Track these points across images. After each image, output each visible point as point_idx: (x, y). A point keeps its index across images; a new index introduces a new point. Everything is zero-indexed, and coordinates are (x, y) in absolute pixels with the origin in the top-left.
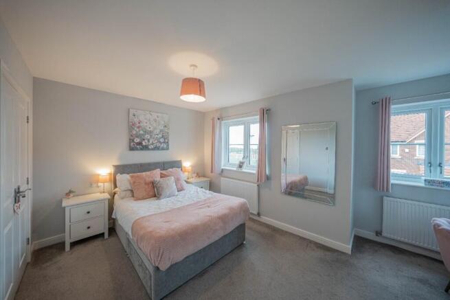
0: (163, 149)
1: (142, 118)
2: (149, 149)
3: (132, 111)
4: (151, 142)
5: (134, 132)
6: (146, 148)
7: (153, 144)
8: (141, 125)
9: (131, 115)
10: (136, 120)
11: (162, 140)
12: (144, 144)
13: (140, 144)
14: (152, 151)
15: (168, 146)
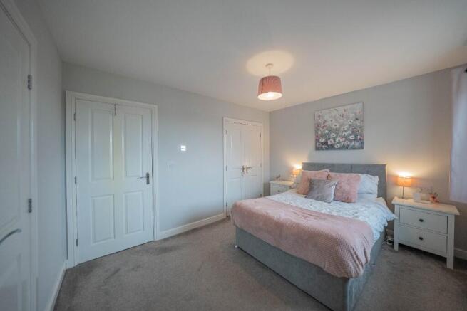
0: (354, 148)
1: (326, 117)
2: (335, 149)
3: (317, 113)
4: (337, 140)
5: (320, 133)
6: (331, 147)
7: (339, 143)
8: (326, 124)
9: (317, 118)
10: (321, 121)
11: (352, 137)
12: (329, 143)
13: (325, 143)
14: (338, 151)
15: (362, 143)
